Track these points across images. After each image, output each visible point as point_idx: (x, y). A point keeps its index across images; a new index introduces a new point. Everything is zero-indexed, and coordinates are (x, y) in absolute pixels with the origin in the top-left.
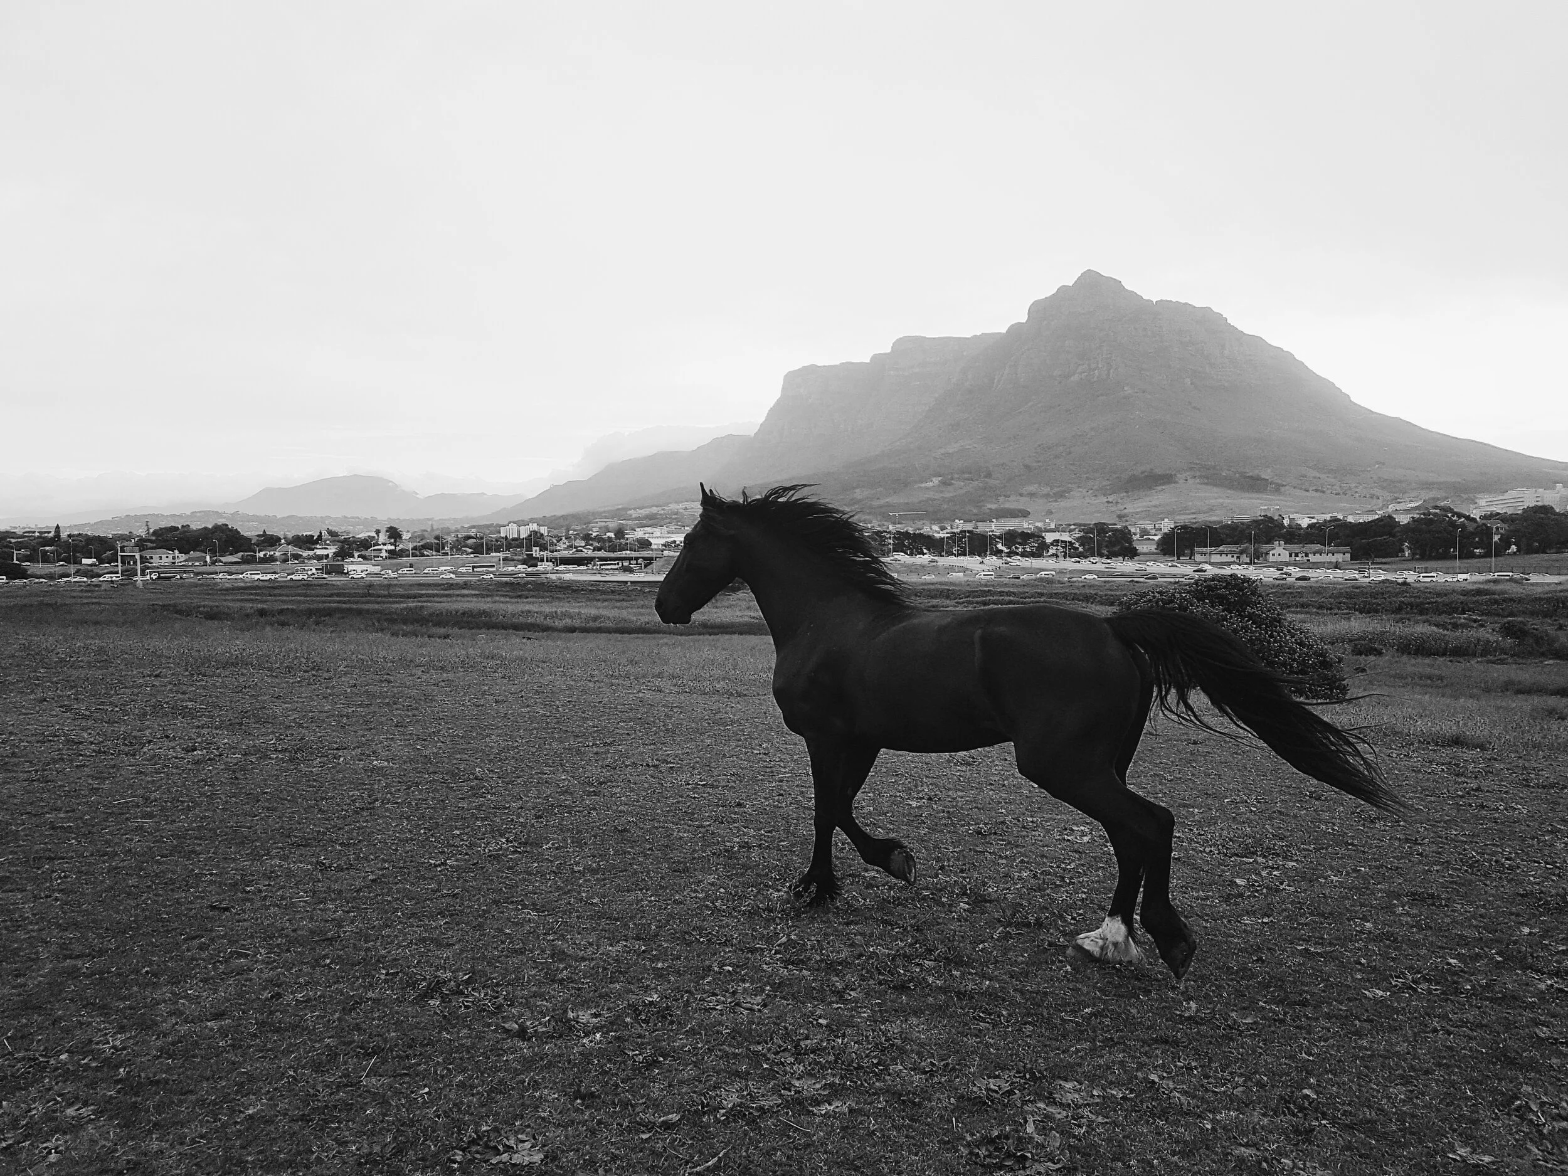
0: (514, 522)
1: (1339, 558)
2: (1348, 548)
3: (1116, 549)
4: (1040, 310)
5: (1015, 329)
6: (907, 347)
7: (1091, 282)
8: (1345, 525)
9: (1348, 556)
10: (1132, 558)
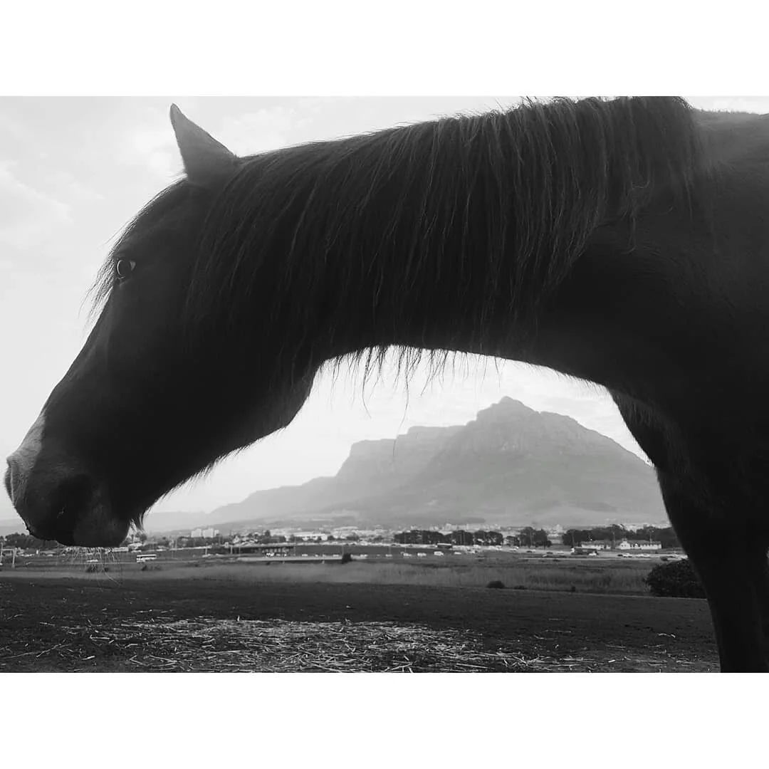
0: (200, 528)
1: (655, 547)
2: (660, 542)
3: (540, 541)
4: (483, 415)
5: (471, 424)
6: (415, 431)
7: (507, 402)
8: (657, 530)
9: (660, 546)
10: (549, 546)
